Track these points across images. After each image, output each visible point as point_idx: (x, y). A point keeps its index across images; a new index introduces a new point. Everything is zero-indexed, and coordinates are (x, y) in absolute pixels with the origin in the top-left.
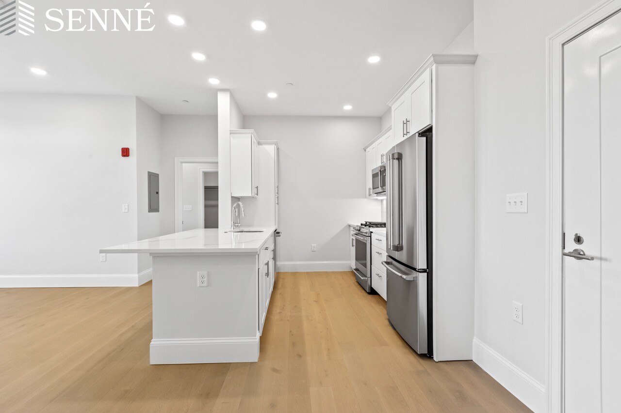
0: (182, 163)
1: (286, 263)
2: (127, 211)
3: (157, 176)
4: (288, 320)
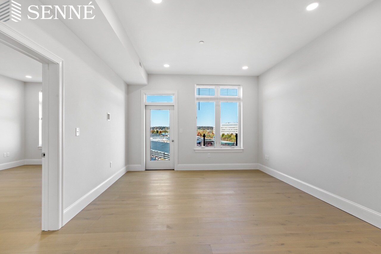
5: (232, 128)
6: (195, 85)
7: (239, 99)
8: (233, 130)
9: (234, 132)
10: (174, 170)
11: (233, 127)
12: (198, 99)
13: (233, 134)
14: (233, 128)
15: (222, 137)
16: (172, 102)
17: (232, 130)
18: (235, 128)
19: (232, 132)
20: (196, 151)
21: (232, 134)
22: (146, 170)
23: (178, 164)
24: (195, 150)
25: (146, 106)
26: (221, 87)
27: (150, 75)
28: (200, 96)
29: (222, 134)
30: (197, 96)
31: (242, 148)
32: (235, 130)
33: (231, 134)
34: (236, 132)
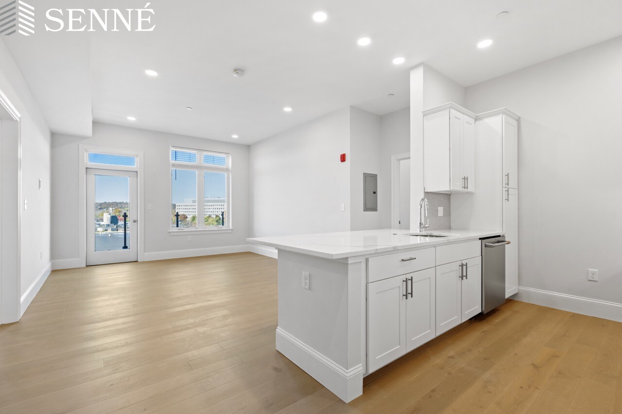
0: (399, 160)
1: (532, 290)
2: (343, 209)
3: (374, 177)
4: (449, 373)
5: (210, 207)
6: (170, 147)
7: (227, 170)
8: (212, 210)
9: (212, 213)
10: (137, 261)
11: (212, 204)
12: (174, 165)
13: (212, 216)
14: (212, 207)
15: (193, 221)
16: (134, 167)
17: (210, 210)
18: (214, 207)
19: (210, 213)
20: (171, 234)
21: (210, 216)
22: (87, 266)
23: (144, 252)
24: (169, 232)
25: (86, 168)
26: (205, 153)
27: (96, 123)
28: (178, 162)
29: (192, 216)
30: (172, 162)
31: (231, 228)
32: (214, 210)
33: (208, 215)
34: (216, 213)
